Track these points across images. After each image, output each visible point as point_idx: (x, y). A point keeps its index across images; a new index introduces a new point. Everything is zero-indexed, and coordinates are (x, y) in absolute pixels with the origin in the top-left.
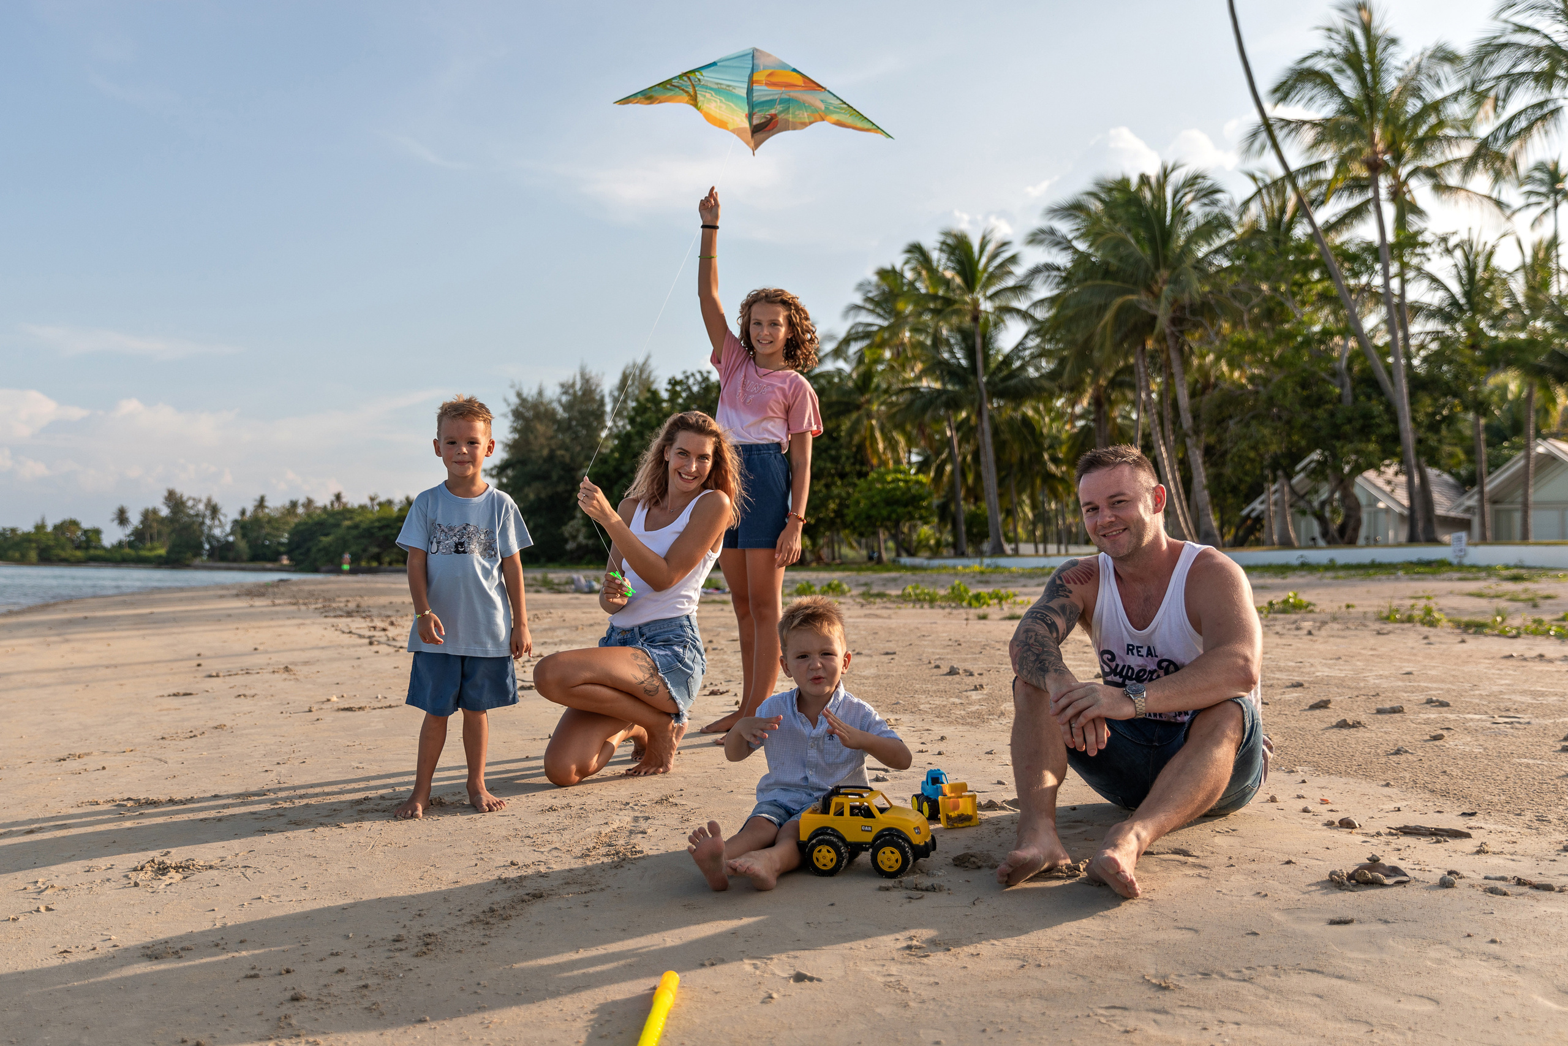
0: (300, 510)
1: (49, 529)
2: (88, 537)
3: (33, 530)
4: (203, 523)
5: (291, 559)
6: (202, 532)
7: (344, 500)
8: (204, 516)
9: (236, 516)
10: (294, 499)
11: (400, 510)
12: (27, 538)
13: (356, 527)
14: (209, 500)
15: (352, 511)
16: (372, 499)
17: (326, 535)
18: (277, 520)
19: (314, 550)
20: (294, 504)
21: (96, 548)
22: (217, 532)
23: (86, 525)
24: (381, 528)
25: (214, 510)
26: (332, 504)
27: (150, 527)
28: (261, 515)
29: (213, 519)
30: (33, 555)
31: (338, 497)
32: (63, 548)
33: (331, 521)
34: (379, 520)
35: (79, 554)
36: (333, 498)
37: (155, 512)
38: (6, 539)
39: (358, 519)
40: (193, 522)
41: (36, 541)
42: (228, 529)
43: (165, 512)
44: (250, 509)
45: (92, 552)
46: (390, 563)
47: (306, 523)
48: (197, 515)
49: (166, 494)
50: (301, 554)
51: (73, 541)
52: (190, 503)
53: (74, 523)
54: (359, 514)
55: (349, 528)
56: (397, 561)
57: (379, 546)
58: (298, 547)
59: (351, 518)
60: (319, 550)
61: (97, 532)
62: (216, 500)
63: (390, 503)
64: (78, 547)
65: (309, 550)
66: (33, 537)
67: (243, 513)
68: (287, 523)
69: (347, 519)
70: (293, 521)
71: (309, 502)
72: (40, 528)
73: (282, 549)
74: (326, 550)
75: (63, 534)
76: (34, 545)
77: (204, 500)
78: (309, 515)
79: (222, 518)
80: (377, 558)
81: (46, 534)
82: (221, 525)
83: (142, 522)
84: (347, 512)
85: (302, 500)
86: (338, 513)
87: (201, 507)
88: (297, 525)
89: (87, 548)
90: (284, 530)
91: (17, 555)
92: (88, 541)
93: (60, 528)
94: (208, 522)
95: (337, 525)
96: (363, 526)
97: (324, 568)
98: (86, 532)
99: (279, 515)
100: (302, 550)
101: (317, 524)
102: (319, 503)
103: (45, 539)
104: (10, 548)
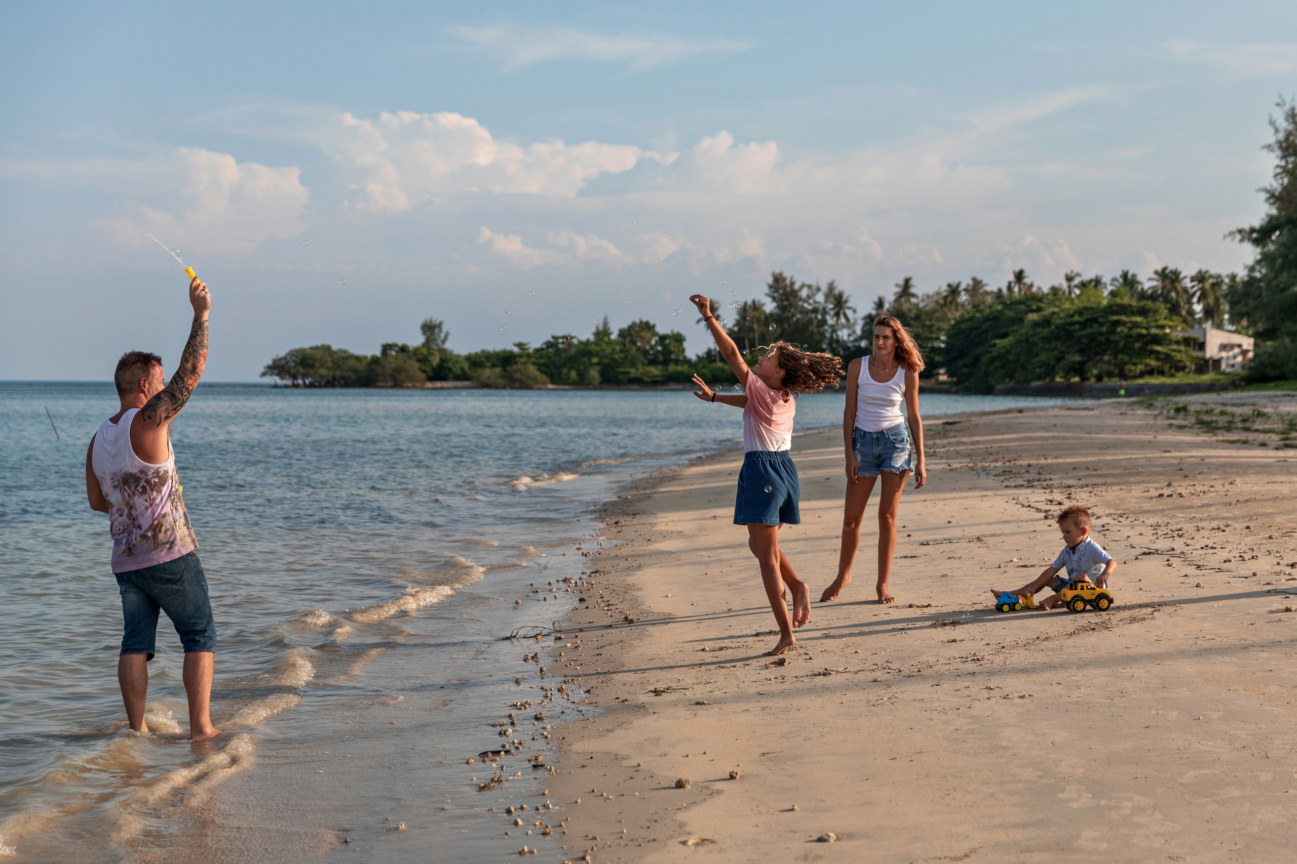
0: (963, 298)
1: (614, 337)
2: (665, 347)
3: (592, 338)
4: (823, 322)
5: (950, 374)
6: (822, 335)
7: (1027, 281)
8: (825, 312)
9: (870, 309)
10: (954, 281)
11: (1113, 294)
12: (585, 350)
13: (1046, 322)
14: (831, 287)
15: (1038, 298)
16: (1069, 279)
17: (1004, 336)
18: (929, 314)
19: (985, 359)
20: (954, 291)
21: (677, 362)
22: (844, 334)
23: (661, 330)
24: (1084, 325)
25: (839, 302)
26: (1010, 288)
27: (752, 330)
28: (906, 307)
29: (837, 315)
30: (594, 373)
31: (1019, 276)
32: (633, 364)
33: (1010, 314)
34: (1080, 312)
35: (655, 371)
36: (1012, 278)
37: (756, 307)
38: (558, 352)
39: (1048, 311)
40: (810, 321)
41: (597, 354)
42: (859, 331)
43: (770, 306)
44: (890, 298)
45: (672, 368)
46: (1099, 378)
47: (971, 319)
48: (815, 311)
49: (770, 280)
50: (965, 366)
51: (645, 353)
52: (804, 293)
53: (647, 327)
54: (1051, 303)
55: (1036, 324)
56: (1110, 374)
57: (1081, 352)
58: (961, 356)
59: (1039, 310)
60: (993, 360)
61: (679, 339)
62: (839, 288)
63: (1097, 282)
64: (653, 362)
65: (977, 359)
66: (593, 348)
67: (880, 304)
68: (944, 318)
69: (1032, 311)
70: (954, 315)
71: (977, 283)
72: (602, 334)
73: (937, 358)
74: (1002, 358)
75: (634, 343)
76: (595, 360)
77: (824, 288)
78: (976, 307)
79: (849, 313)
80: (1080, 370)
81: (610, 343)
82: (849, 325)
83: (738, 323)
84: (1033, 300)
85: (966, 282)
86: (1020, 302)
87: (820, 298)
88: (958, 323)
89: (665, 363)
90: (940, 330)
91: (573, 375)
92: (667, 352)
93: (629, 334)
94: (831, 321)
95: (1021, 320)
96: (1057, 321)
97: (1000, 387)
98: (663, 338)
99: (931, 306)
100: (966, 360)
101: (987, 319)
102: (992, 287)
103: (608, 351)
104: (564, 365)
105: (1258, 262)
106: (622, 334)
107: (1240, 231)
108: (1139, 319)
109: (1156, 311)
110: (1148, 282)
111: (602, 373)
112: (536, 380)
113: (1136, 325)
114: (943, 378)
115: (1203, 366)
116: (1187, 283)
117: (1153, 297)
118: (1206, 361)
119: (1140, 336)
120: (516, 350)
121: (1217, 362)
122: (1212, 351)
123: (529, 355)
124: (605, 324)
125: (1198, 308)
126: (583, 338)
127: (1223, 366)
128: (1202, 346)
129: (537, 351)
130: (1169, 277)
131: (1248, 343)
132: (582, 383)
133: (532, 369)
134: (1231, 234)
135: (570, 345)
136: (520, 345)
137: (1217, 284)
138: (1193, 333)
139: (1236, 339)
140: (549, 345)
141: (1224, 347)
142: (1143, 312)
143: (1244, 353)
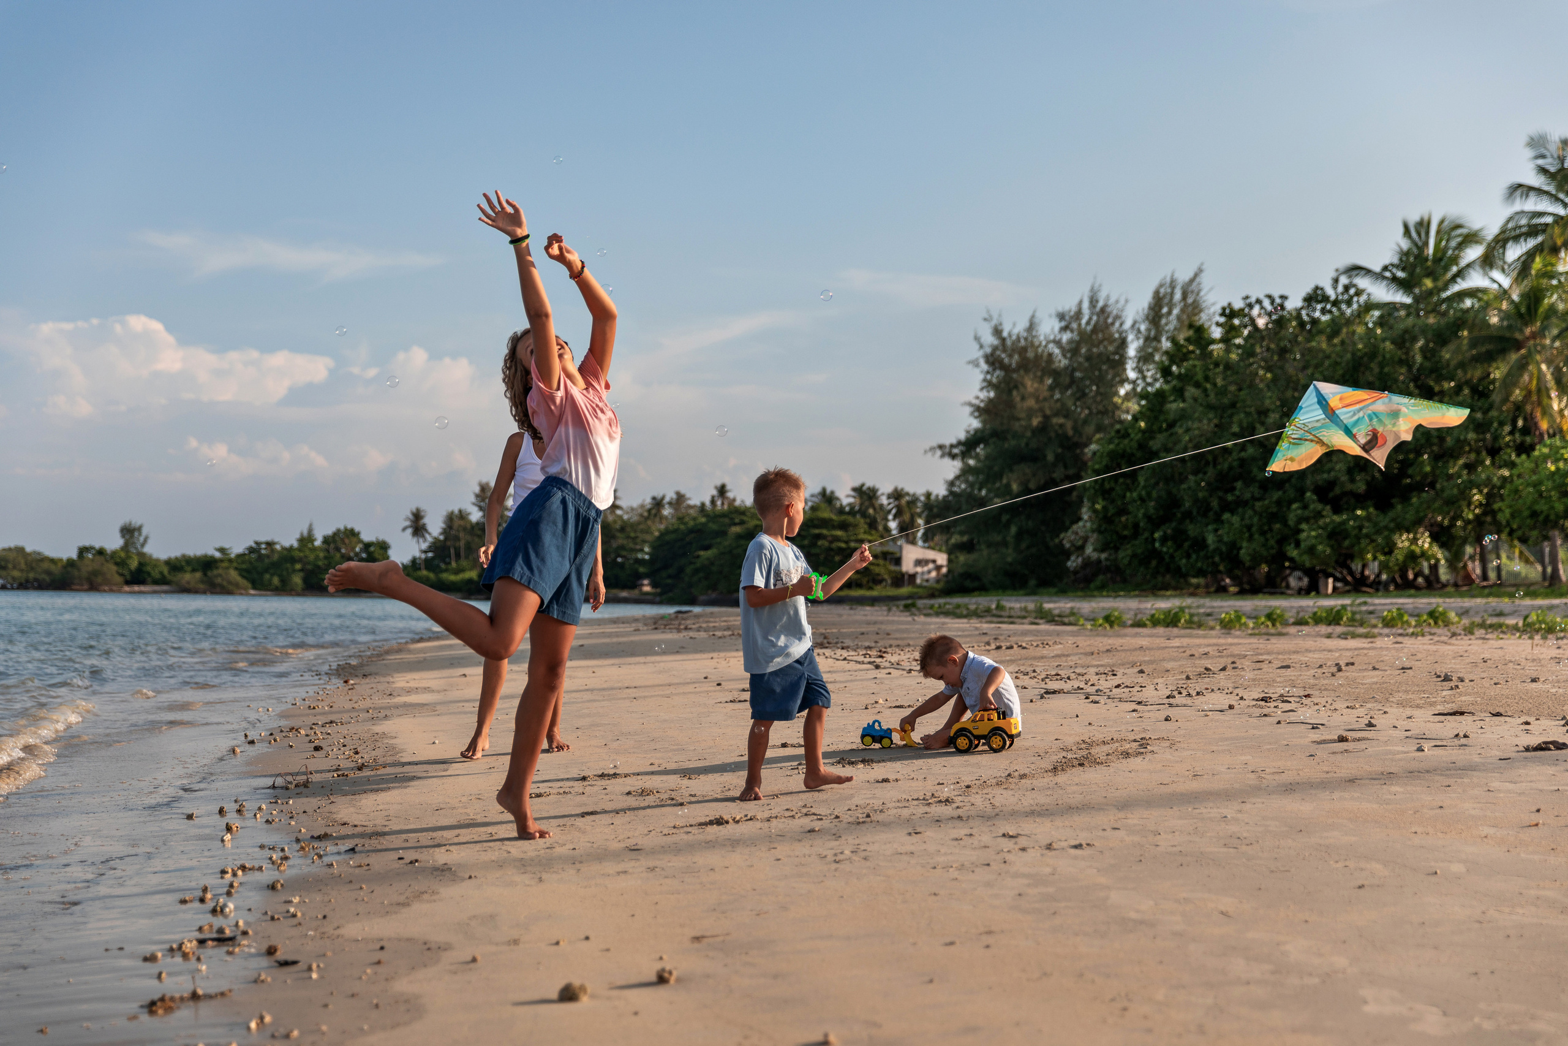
0: (667, 511)
1: (318, 543)
2: (371, 553)
3: (296, 544)
5: (654, 585)
7: (730, 495)
10: (658, 494)
12: (288, 556)
15: (741, 512)
17: (708, 548)
18: (634, 526)
19: (689, 570)
20: (658, 503)
23: (366, 537)
26: (713, 502)
27: (455, 538)
30: (297, 580)
31: (722, 490)
33: (713, 526)
36: (715, 492)
37: (462, 515)
38: (261, 557)
39: (751, 524)
41: (300, 560)
47: (676, 531)
49: (477, 489)
50: (670, 576)
53: (352, 534)
55: (739, 537)
58: (666, 566)
59: (742, 523)
60: (697, 571)
61: (384, 546)
65: (681, 570)
66: (297, 554)
68: (648, 531)
70: (657, 528)
71: (680, 498)
72: (306, 540)
73: (642, 570)
74: (705, 570)
75: (338, 549)
76: (298, 566)
78: (680, 519)
81: (314, 549)
83: (444, 532)
84: (736, 513)
85: (670, 495)
86: (723, 515)
88: (663, 534)
90: (645, 542)
91: (276, 581)
93: (333, 541)
95: (723, 533)
97: (702, 598)
98: (367, 545)
99: (635, 519)
100: (671, 571)
101: (691, 531)
102: (695, 500)
103: (312, 557)
104: (266, 571)
105: (957, 478)
106: (326, 540)
107: (941, 447)
108: (839, 533)
109: (856, 526)
110: (845, 497)
111: (305, 580)
112: (237, 585)
113: (838, 539)
114: (647, 589)
115: (900, 579)
116: (884, 501)
117: (852, 512)
118: (903, 575)
119: (841, 550)
120: (218, 555)
121: (913, 577)
122: (907, 566)
123: (230, 561)
124: (310, 530)
125: (893, 525)
126: (287, 544)
127: (918, 581)
128: (898, 561)
129: (239, 556)
130: (866, 495)
131: (942, 559)
132: (284, 589)
133: (234, 574)
134: (932, 449)
135: (273, 551)
136: (222, 550)
137: (914, 501)
138: (890, 548)
139: (931, 554)
140: (251, 550)
141: (919, 562)
142: (843, 526)
143: (938, 568)
